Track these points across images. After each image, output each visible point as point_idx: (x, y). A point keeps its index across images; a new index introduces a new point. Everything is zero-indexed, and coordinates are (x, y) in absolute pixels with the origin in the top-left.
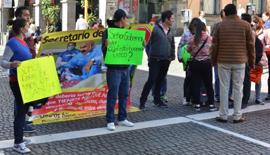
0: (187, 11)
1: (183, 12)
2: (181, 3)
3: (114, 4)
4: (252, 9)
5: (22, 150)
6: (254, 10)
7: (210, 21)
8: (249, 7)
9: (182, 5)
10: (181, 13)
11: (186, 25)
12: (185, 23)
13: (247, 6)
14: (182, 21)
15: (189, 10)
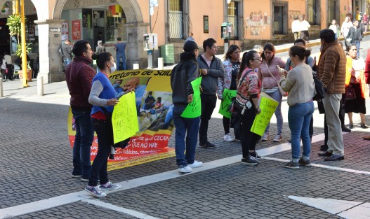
0: (151, 36)
1: (145, 37)
2: (142, 26)
3: (59, 30)
4: (227, 30)
5: (98, 194)
6: (230, 31)
7: (177, 47)
8: (225, 28)
9: (143, 28)
10: (143, 39)
11: (150, 54)
12: (148, 51)
13: (222, 27)
14: (146, 49)
15: (153, 34)
